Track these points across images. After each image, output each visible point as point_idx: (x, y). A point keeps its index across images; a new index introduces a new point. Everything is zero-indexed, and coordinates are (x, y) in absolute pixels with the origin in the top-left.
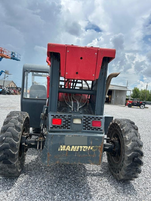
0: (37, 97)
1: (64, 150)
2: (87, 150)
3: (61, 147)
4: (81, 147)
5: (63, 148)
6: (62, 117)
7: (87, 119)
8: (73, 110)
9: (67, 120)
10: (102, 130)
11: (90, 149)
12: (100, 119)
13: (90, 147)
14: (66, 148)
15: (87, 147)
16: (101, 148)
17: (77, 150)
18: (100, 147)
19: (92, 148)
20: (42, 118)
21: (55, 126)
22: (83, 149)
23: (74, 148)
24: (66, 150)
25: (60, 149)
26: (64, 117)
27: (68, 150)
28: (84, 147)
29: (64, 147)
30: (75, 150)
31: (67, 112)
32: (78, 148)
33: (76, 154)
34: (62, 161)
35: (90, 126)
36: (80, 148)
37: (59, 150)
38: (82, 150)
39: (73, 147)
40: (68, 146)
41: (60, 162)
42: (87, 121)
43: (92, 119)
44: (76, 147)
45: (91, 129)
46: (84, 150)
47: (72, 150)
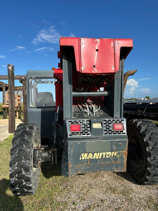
0: (44, 105)
1: (86, 158)
2: (111, 156)
3: (83, 156)
4: (104, 153)
5: (84, 156)
6: (80, 123)
7: (107, 123)
8: (89, 115)
9: (86, 125)
10: (125, 133)
11: (113, 155)
12: (121, 122)
13: (113, 153)
14: (88, 156)
15: (111, 153)
16: (126, 153)
17: (100, 158)
18: (124, 152)
19: (115, 154)
20: (55, 126)
21: (74, 133)
22: (107, 155)
23: (97, 156)
24: (88, 158)
25: (82, 157)
26: (83, 123)
27: (90, 158)
28: (108, 153)
29: (86, 154)
30: (98, 158)
31: (83, 117)
32: (101, 155)
33: (99, 162)
34: (84, 171)
35: (111, 130)
36: (102, 155)
37: (80, 159)
38: (105, 157)
39: (95, 154)
40: (90, 154)
41: (82, 172)
42: (107, 124)
43: (113, 122)
44: (99, 153)
45: (112, 133)
46: (107, 157)
47: (94, 158)
